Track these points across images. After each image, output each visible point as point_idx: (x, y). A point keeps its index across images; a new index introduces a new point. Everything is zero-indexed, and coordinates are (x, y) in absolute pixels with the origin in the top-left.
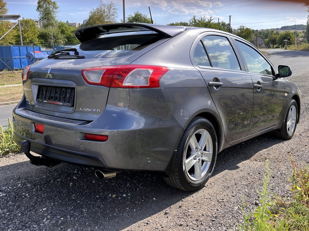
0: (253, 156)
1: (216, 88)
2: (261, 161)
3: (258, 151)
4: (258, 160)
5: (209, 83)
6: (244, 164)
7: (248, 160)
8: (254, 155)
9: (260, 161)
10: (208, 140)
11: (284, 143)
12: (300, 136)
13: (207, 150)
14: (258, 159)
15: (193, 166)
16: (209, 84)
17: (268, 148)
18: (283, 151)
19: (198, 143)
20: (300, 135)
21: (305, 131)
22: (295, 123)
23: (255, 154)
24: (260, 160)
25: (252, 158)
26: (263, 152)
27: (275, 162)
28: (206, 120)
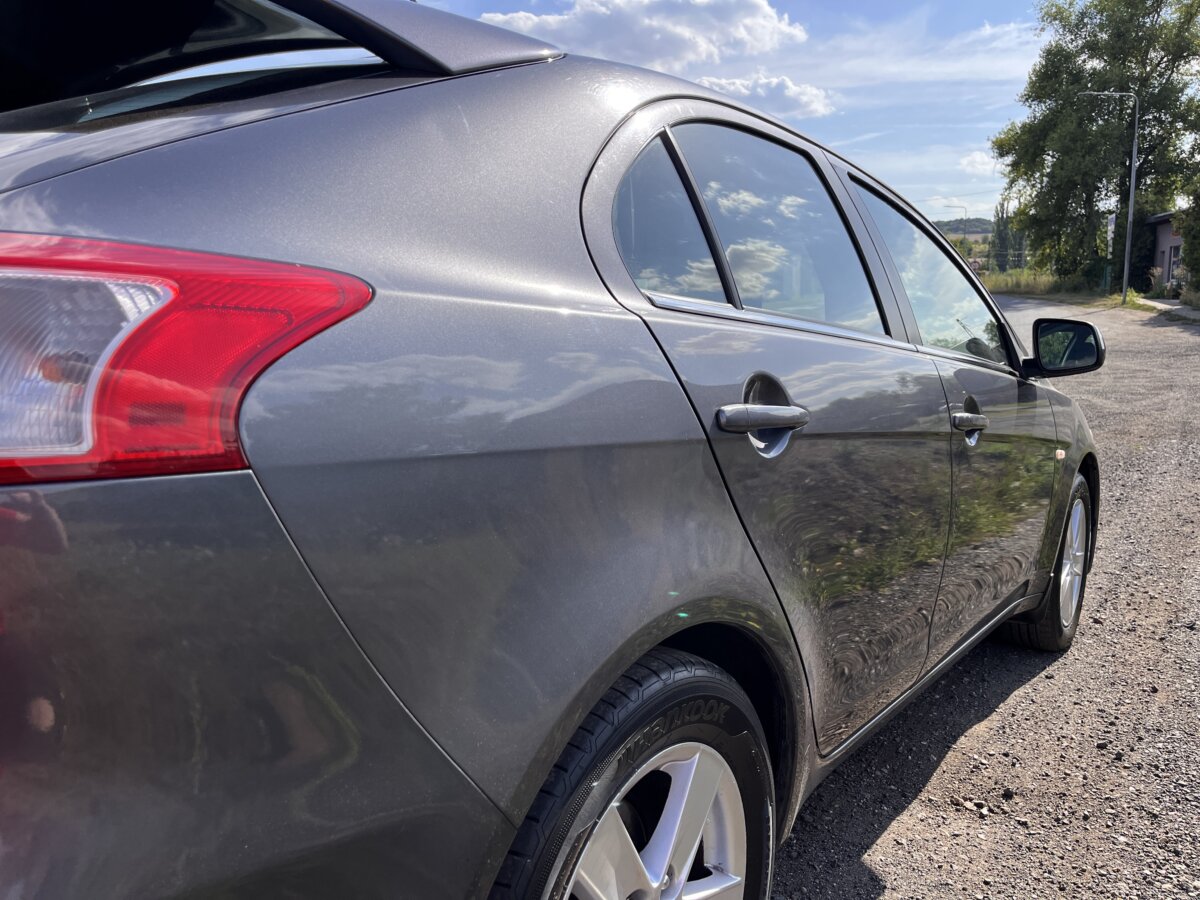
0: (935, 769)
1: (762, 445)
2: (985, 811)
3: (955, 739)
4: (969, 805)
5: (718, 414)
6: (904, 841)
7: (916, 811)
9: (982, 816)
10: (716, 806)
11: (1052, 677)
12: (1097, 626)
13: (709, 863)
14: (965, 799)
16: (723, 420)
17: (994, 716)
18: (1069, 730)
20: (1096, 621)
21: (1106, 601)
22: (1080, 573)
23: (941, 757)
24: (980, 806)
25: (934, 788)
26: (977, 738)
27: (1057, 820)
28: (700, 672)
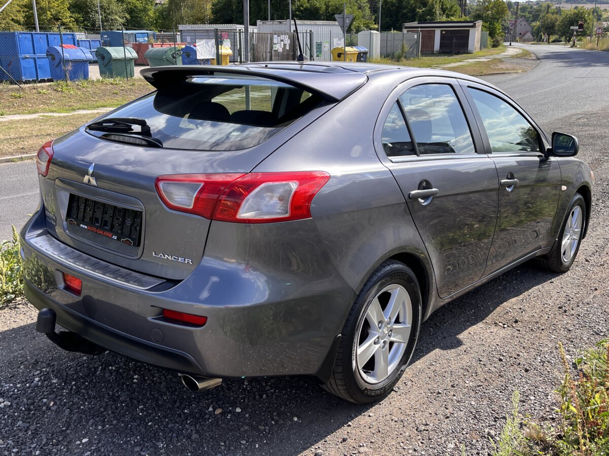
0: (491, 313)
1: (423, 201)
2: (505, 326)
3: (502, 303)
4: (500, 324)
5: (410, 194)
6: (472, 333)
7: (480, 325)
8: (493, 311)
9: (504, 328)
10: (404, 303)
11: (553, 282)
12: (586, 263)
13: (401, 320)
14: (500, 322)
15: (373, 357)
17: (521, 296)
18: (550, 302)
19: (383, 311)
20: (587, 261)
21: (597, 251)
22: (578, 239)
23: (494, 309)
24: (504, 324)
25: (489, 319)
26: (512, 304)
28: (400, 266)
